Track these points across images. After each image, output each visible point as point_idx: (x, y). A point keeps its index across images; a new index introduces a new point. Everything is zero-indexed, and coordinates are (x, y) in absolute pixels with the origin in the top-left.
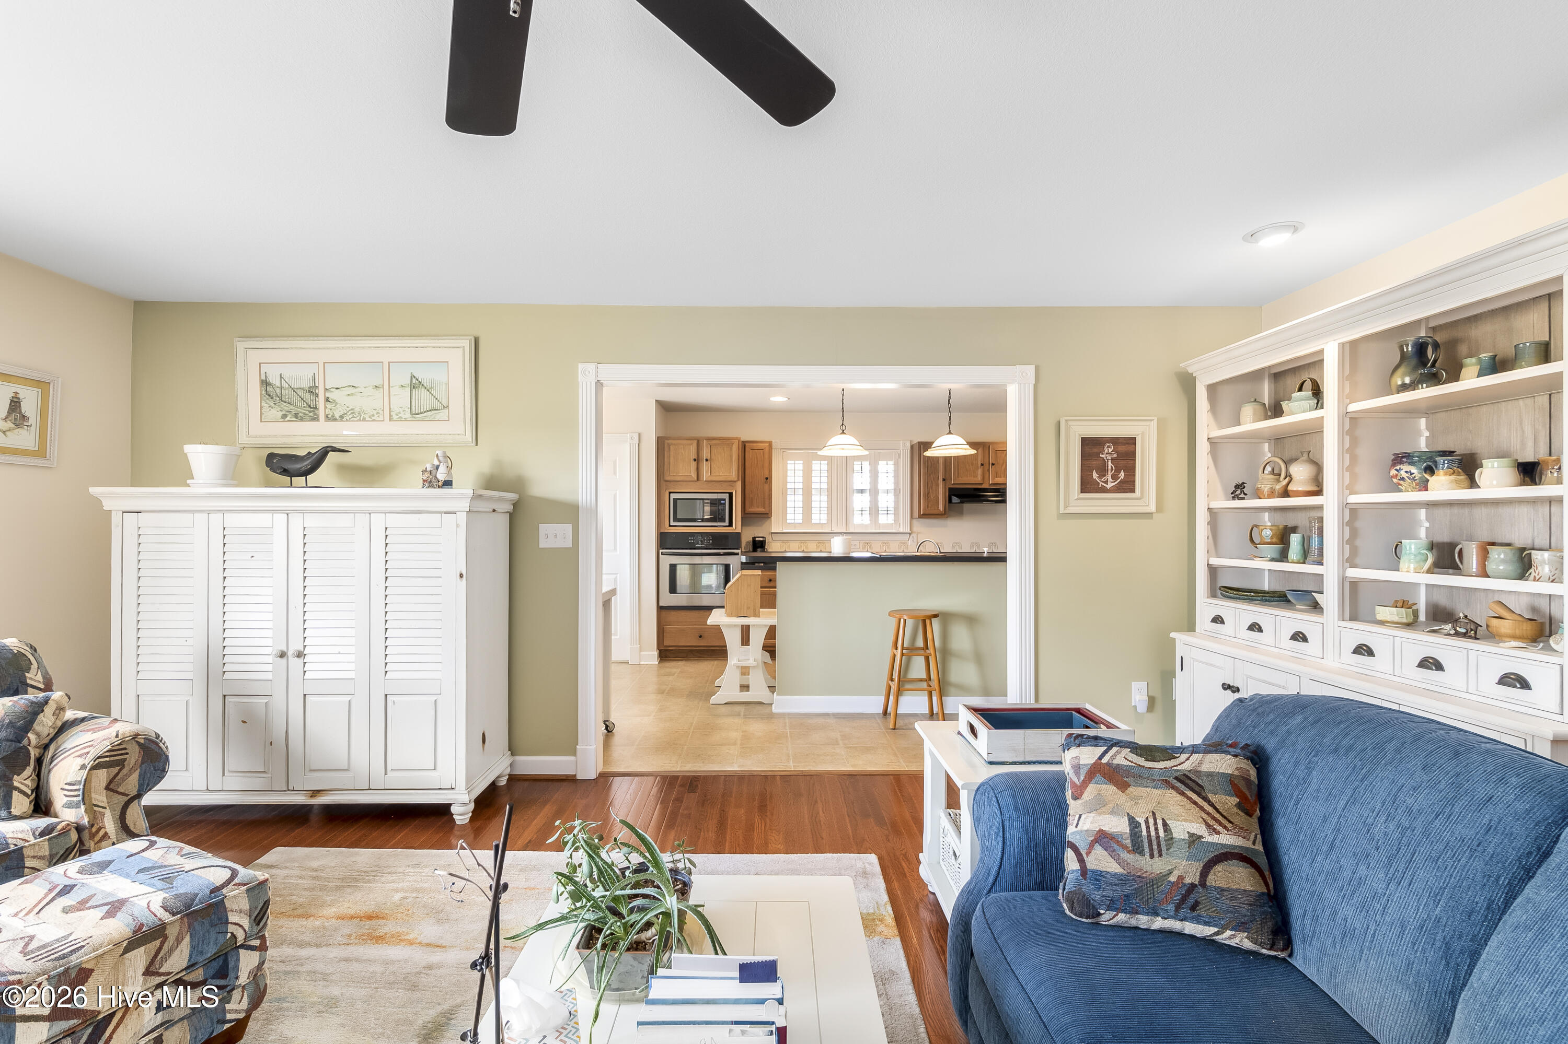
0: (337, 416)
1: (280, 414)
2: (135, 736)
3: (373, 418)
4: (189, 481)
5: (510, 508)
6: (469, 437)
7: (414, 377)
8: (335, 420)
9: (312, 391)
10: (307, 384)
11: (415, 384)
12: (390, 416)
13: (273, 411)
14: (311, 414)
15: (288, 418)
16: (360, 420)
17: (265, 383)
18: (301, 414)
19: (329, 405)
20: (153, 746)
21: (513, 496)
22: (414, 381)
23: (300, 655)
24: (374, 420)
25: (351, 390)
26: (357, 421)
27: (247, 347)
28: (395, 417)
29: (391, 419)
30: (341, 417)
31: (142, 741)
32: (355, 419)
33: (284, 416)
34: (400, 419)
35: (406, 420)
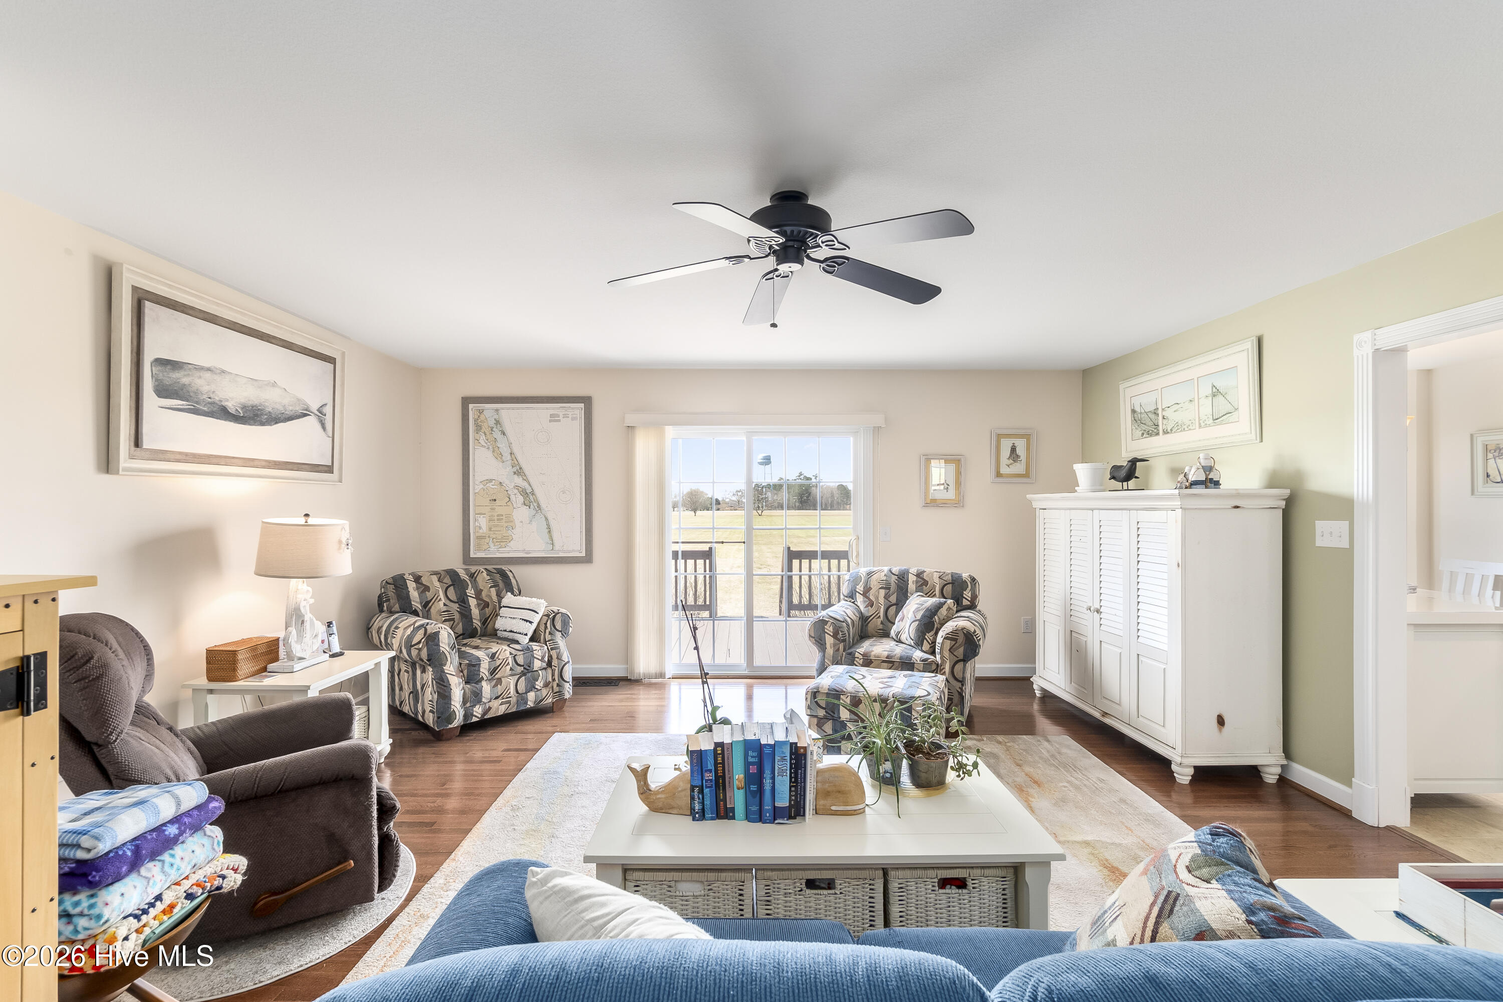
0: (1169, 431)
1: (1141, 433)
2: (963, 629)
3: (1189, 428)
4: (1076, 488)
5: (1283, 504)
6: (1253, 435)
7: (1214, 386)
8: (1168, 433)
9: (1155, 413)
10: (1152, 408)
11: (1216, 393)
12: (1200, 424)
13: (1138, 431)
14: (1156, 431)
15: (1144, 436)
16: (1181, 431)
17: (1134, 411)
18: (1150, 432)
19: (1165, 422)
20: (970, 637)
21: (1286, 492)
22: (1214, 390)
23: (1098, 611)
24: (1190, 429)
25: (1176, 407)
26: (1180, 431)
27: (1124, 387)
28: (1203, 424)
29: (1200, 427)
30: (1171, 430)
31: (965, 632)
32: (1179, 430)
33: (1143, 434)
34: (1206, 426)
35: (1210, 425)
